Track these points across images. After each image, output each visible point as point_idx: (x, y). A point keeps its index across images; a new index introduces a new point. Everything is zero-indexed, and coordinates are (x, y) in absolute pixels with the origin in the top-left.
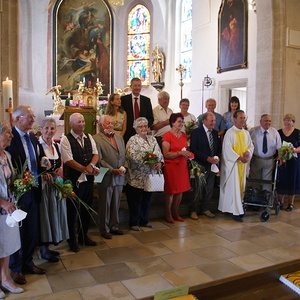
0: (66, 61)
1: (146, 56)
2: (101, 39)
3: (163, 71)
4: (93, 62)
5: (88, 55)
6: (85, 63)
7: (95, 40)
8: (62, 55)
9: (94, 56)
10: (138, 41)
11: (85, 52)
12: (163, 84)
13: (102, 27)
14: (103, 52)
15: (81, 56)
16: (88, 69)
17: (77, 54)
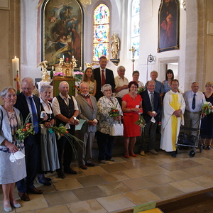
0: (51, 44)
2: (75, 28)
3: (119, 51)
4: (70, 44)
5: (66, 39)
6: (64, 45)
7: (71, 28)
8: (48, 39)
9: (70, 40)
10: (101, 29)
11: (64, 37)
12: (119, 60)
13: (75, 20)
14: (76, 37)
15: (61, 40)
16: (66, 49)
17: (58, 39)
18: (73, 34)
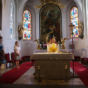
0: (44, 30)
1: (77, 26)
2: (57, 21)
3: (83, 31)
4: (54, 29)
5: (52, 27)
6: (51, 30)
7: (55, 21)
8: (43, 28)
9: (54, 27)
11: (51, 26)
12: (83, 36)
13: (57, 16)
15: (50, 28)
16: (52, 32)
17: (48, 27)
18: (56, 24)
